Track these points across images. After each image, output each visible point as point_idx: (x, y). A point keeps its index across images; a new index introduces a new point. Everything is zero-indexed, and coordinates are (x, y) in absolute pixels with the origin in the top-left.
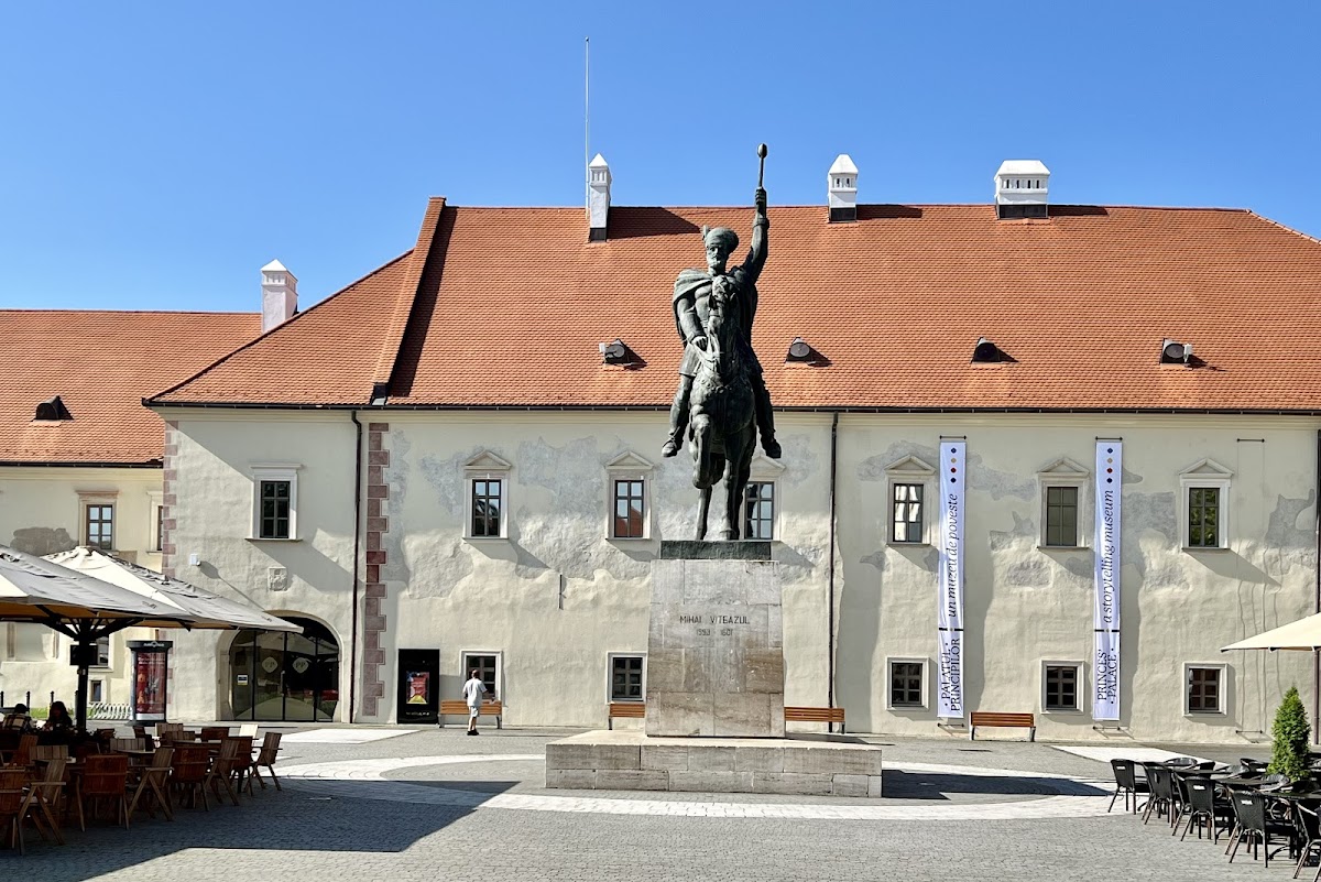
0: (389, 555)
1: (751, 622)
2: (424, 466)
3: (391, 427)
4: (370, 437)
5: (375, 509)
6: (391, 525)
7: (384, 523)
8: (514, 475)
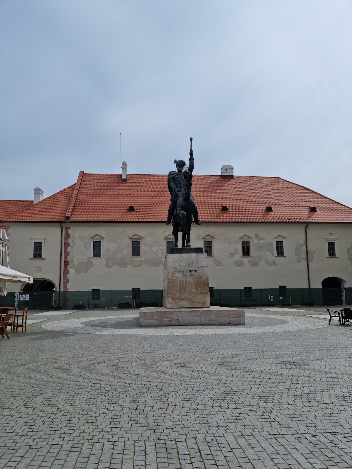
0: (70, 262)
1: (199, 272)
2: (80, 238)
3: (71, 228)
4: (65, 230)
5: (66, 250)
6: (71, 254)
7: (69, 253)
8: (105, 240)
